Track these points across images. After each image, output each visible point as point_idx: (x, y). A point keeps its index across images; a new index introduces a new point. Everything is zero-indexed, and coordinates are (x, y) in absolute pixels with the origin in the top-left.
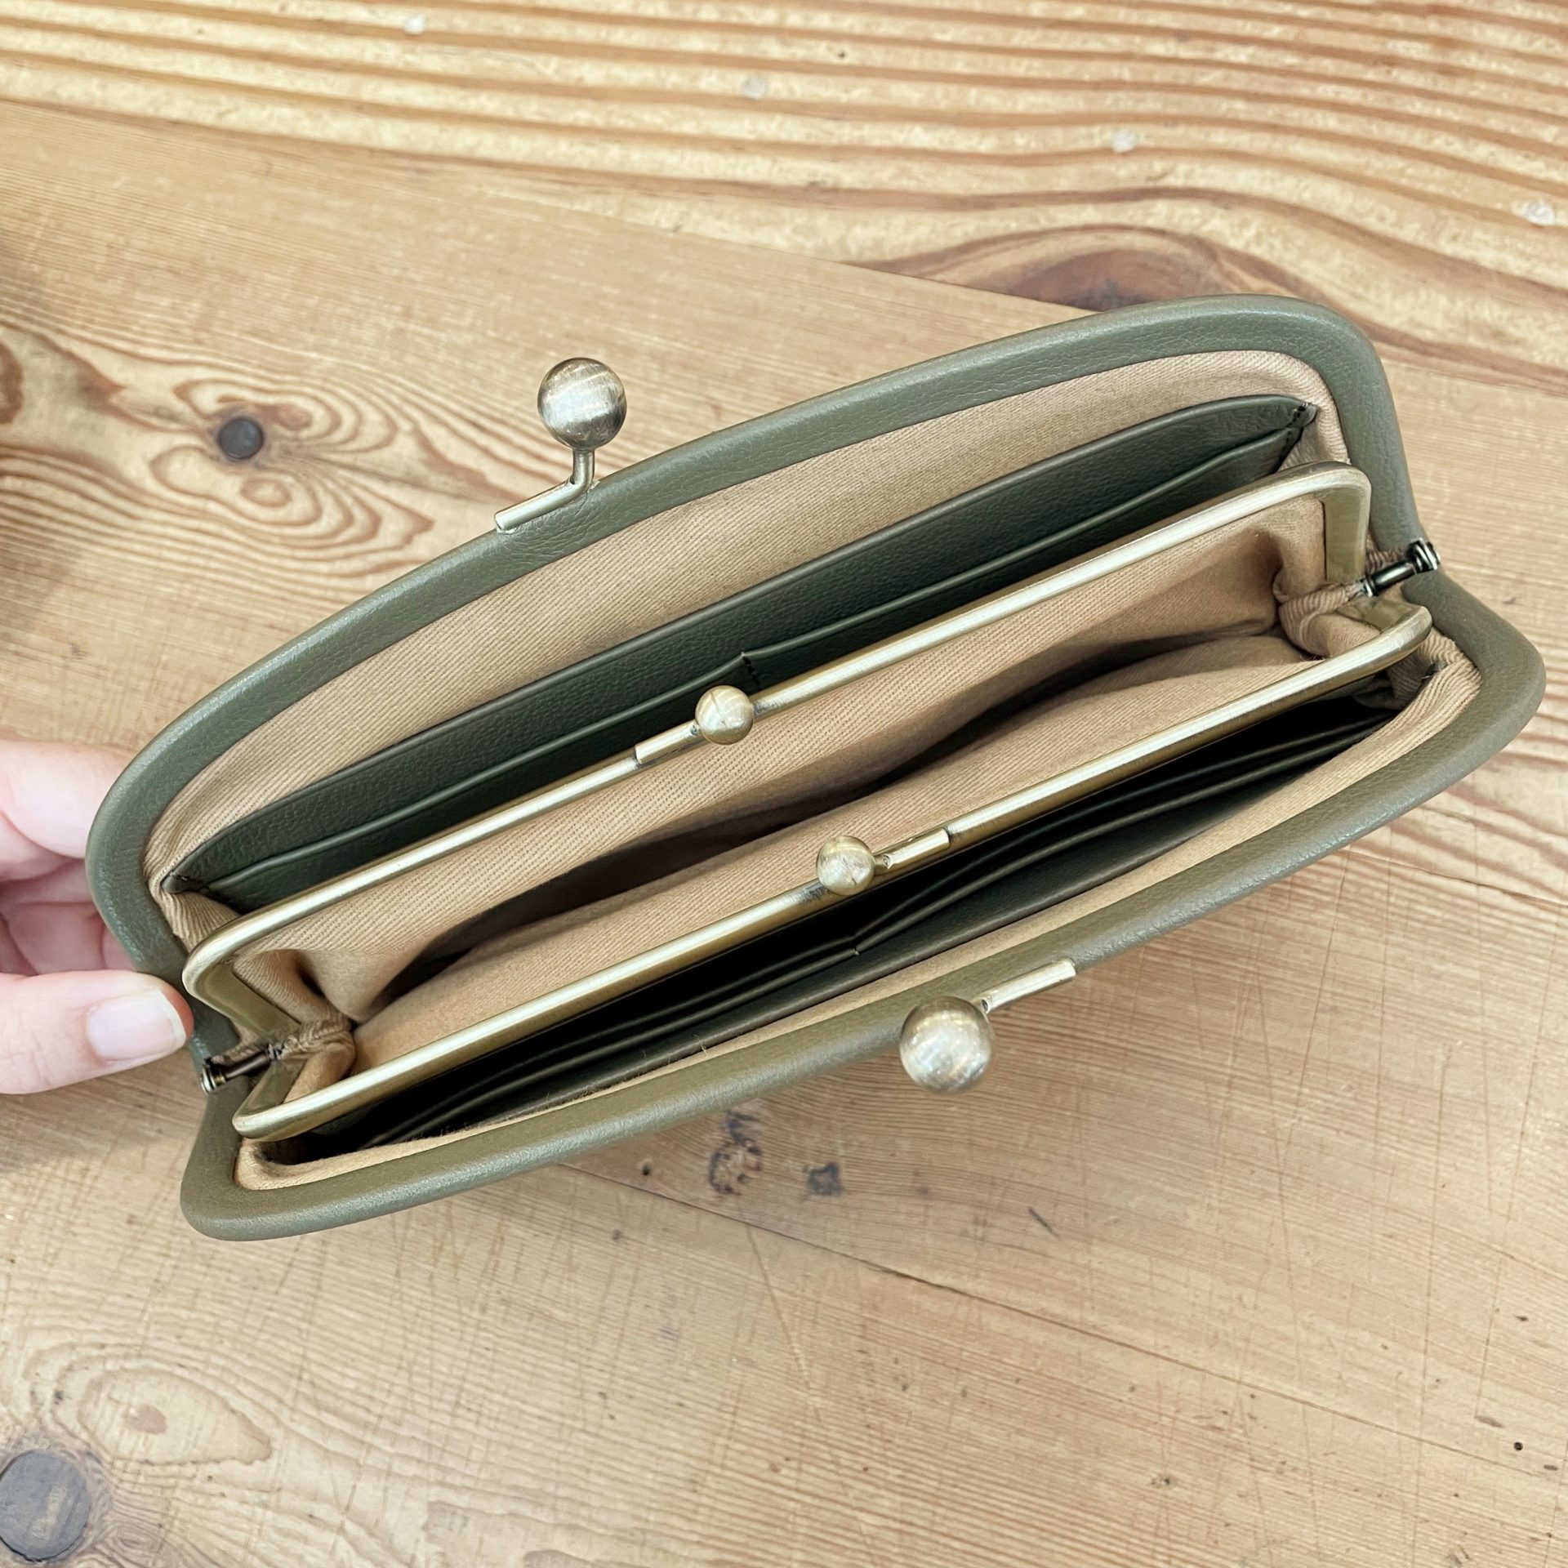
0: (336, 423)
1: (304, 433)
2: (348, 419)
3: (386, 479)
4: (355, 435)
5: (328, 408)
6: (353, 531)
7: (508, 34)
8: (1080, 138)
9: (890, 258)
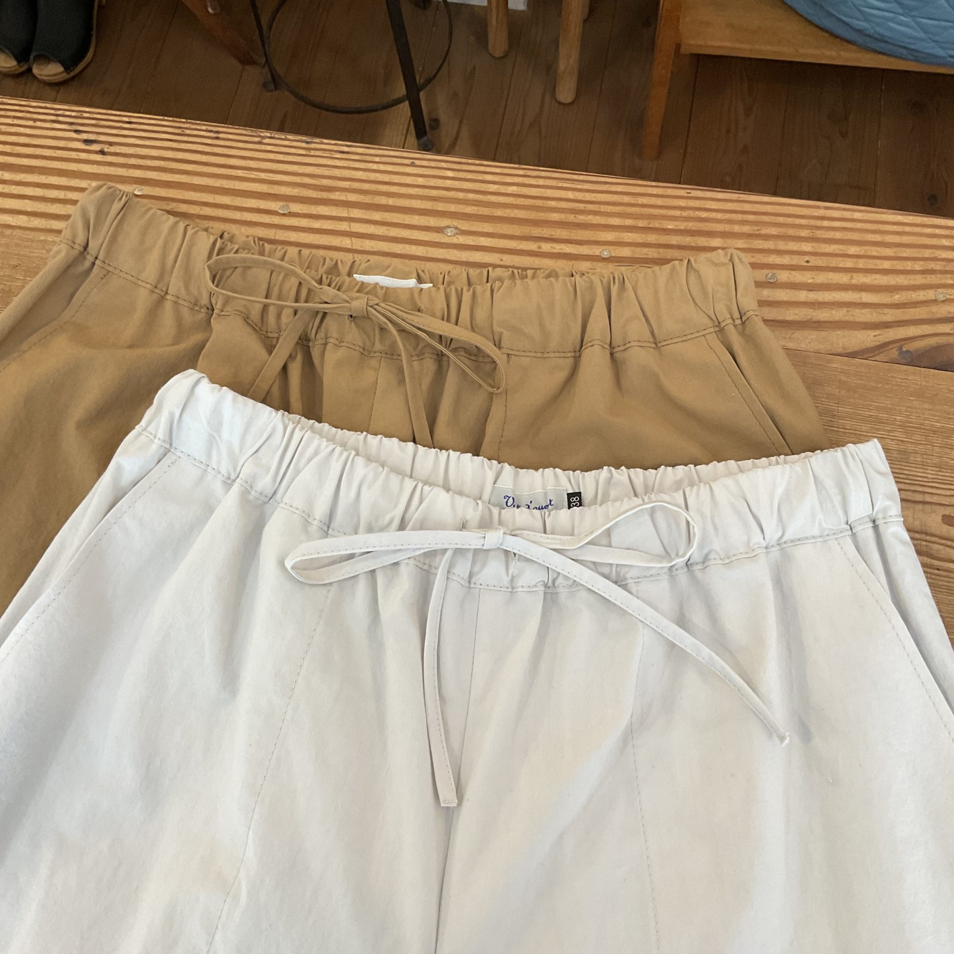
7: (651, 257)
8: (921, 295)
9: (850, 351)
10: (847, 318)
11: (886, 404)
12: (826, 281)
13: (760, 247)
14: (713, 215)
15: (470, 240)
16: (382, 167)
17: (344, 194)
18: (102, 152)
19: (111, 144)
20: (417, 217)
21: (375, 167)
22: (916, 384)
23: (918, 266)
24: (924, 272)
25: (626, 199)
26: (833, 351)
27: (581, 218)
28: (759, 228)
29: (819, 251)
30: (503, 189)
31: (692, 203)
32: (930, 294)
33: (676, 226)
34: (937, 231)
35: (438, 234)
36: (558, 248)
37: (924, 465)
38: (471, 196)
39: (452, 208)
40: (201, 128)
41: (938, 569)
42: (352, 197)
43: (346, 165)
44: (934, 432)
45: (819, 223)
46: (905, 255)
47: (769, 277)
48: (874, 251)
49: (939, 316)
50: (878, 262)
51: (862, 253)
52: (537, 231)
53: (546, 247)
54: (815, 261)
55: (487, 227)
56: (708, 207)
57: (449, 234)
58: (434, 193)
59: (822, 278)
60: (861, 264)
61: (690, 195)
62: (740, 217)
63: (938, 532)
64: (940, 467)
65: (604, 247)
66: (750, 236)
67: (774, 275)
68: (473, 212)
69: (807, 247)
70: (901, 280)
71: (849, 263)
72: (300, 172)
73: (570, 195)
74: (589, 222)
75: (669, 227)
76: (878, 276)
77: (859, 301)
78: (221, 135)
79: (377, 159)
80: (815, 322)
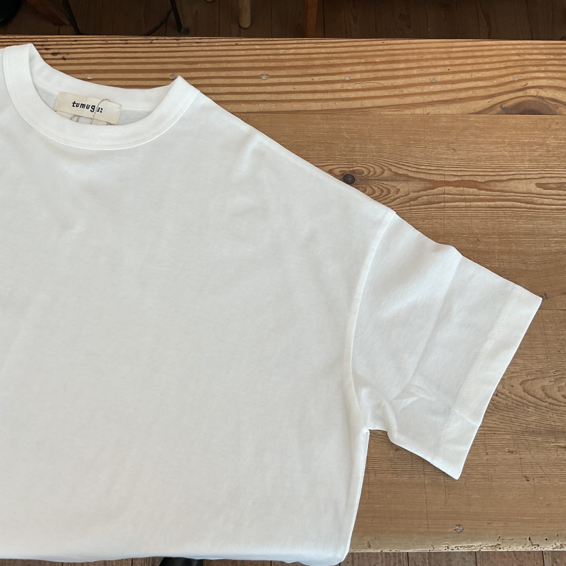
0: (370, 171)
1: (363, 175)
2: (372, 170)
3: (387, 181)
4: (375, 173)
5: (366, 168)
6: (384, 193)
7: (371, 77)
8: (506, 79)
9: (478, 111)
10: (473, 95)
11: (500, 134)
12: (460, 78)
13: (424, 65)
14: (398, 52)
15: (276, 80)
16: (221, 48)
17: (204, 64)
18: (64, 59)
19: (68, 54)
20: (245, 72)
21: (217, 48)
22: (512, 123)
23: (502, 65)
24: (506, 68)
25: (352, 49)
26: (470, 112)
27: (332, 62)
28: (422, 56)
29: (453, 63)
30: (288, 52)
31: (386, 47)
32: (511, 78)
33: (380, 60)
34: (509, 47)
35: (258, 79)
36: (322, 78)
37: (522, 161)
38: (271, 57)
39: (263, 65)
40: (116, 39)
41: (538, 209)
42: (208, 66)
43: (201, 49)
44: (525, 145)
45: (450, 50)
46: (495, 60)
47: (431, 80)
48: (480, 60)
49: (516, 88)
50: (483, 65)
51: (474, 62)
52: (310, 71)
53: (316, 79)
54: (453, 69)
55: (284, 73)
56: (394, 48)
57: (264, 79)
58: (252, 58)
59: (457, 77)
60: (475, 67)
61: (384, 43)
62: (411, 51)
63: (535, 192)
64: (529, 160)
65: (346, 75)
66: (417, 60)
67: (433, 78)
68: (274, 65)
69: (447, 62)
70: (496, 73)
71: (469, 68)
72: (177, 56)
73: (323, 50)
74: (336, 63)
75: (377, 61)
76: (484, 72)
77: (477, 86)
78: (128, 42)
79: (217, 44)
80: (458, 99)
